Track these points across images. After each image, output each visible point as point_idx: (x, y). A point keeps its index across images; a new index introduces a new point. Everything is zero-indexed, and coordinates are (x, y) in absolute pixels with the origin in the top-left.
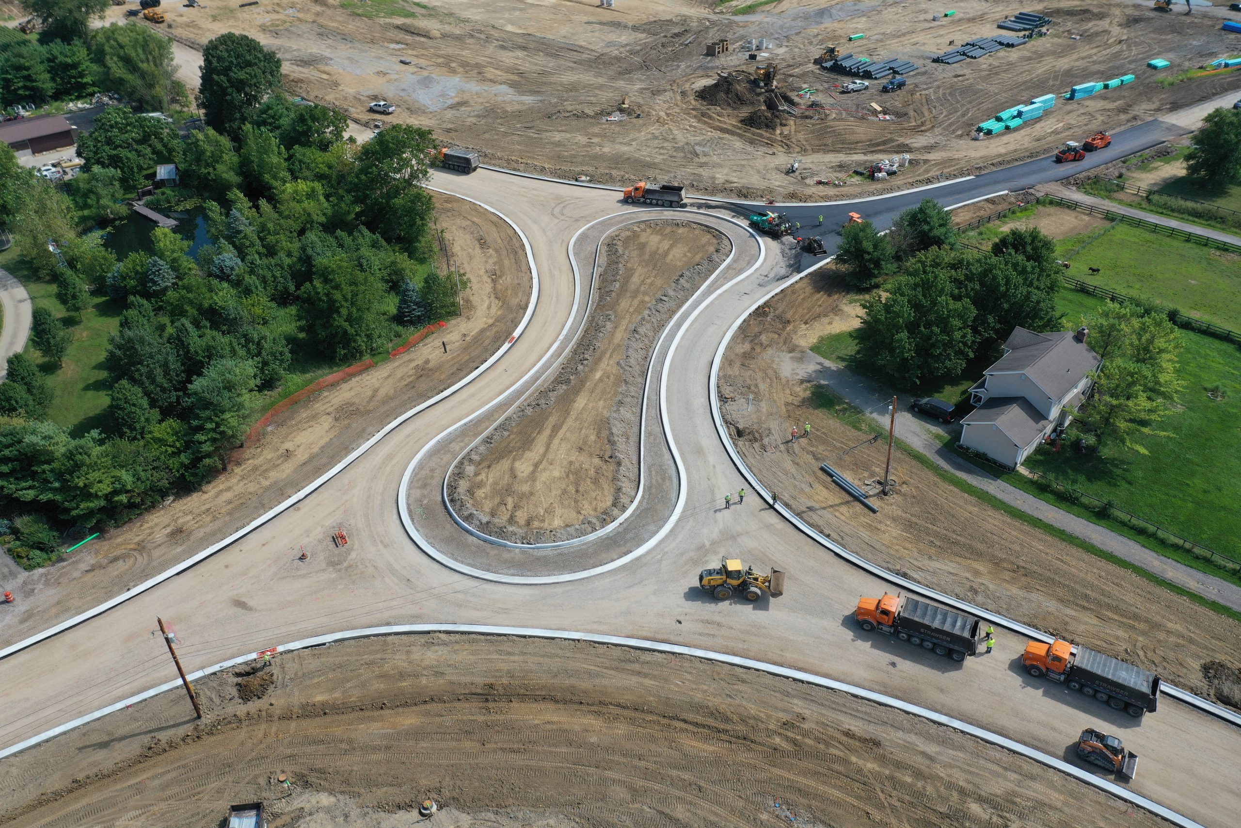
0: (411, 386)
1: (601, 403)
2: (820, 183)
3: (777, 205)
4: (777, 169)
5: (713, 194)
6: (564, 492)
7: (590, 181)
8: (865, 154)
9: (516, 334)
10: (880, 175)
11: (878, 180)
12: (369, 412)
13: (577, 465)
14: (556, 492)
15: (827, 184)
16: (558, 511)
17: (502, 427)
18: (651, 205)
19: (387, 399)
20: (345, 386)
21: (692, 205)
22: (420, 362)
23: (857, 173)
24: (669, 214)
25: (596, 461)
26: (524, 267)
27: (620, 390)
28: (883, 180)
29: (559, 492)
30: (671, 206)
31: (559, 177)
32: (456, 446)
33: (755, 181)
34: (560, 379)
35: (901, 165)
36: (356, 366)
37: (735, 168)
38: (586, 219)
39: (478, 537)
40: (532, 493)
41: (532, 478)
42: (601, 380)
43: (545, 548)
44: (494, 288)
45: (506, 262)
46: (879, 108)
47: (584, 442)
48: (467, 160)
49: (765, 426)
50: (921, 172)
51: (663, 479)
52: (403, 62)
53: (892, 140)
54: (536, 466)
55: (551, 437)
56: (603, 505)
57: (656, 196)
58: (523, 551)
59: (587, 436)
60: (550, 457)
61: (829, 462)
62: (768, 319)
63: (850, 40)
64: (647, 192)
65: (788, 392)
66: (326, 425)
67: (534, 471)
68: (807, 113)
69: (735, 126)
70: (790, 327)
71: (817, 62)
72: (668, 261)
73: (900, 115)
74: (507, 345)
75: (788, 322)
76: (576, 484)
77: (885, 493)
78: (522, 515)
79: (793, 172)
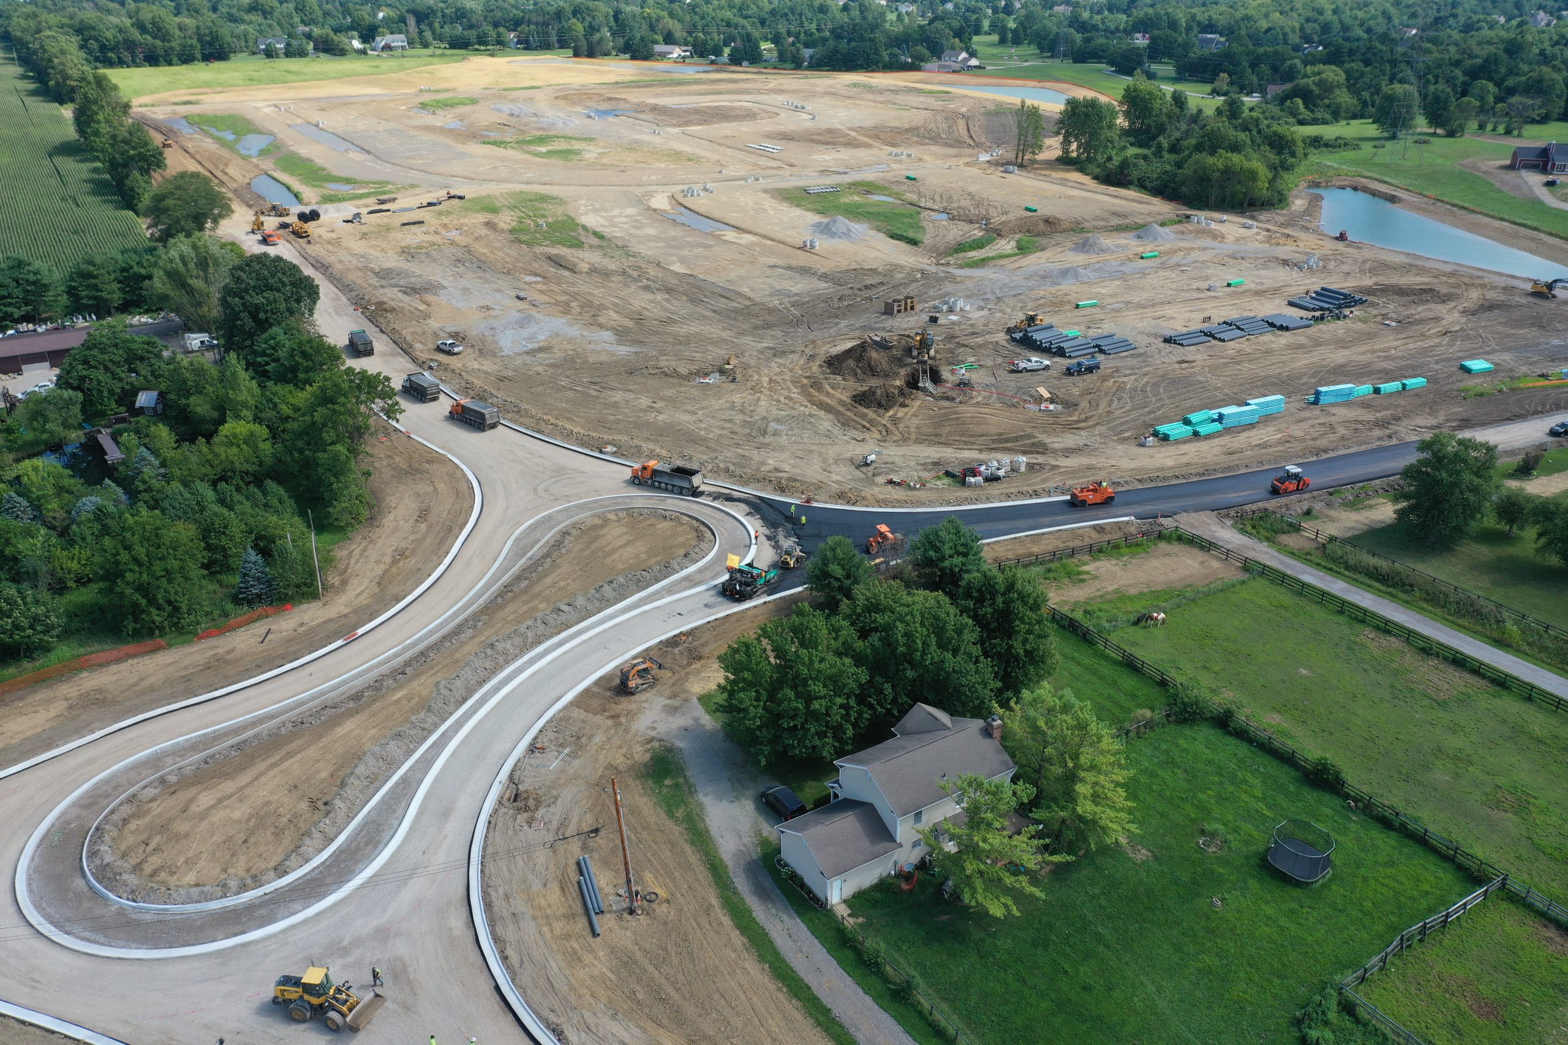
0: (187, 679)
1: (373, 732)
2: (891, 482)
3: (815, 504)
4: (851, 460)
5: (746, 483)
6: (229, 840)
7: (614, 454)
8: (981, 451)
9: (360, 631)
10: (972, 480)
11: (970, 486)
12: (114, 702)
13: (272, 808)
14: (218, 838)
15: (899, 484)
16: (201, 864)
17: (238, 747)
18: (659, 489)
19: (151, 689)
20: (114, 668)
21: (710, 495)
22: (220, 651)
23: (948, 474)
24: (673, 503)
25: (304, 805)
26: (444, 549)
27: (413, 718)
28: (976, 486)
29: (222, 839)
30: (681, 494)
31: (582, 445)
32: (169, 760)
33: (812, 472)
34: (357, 697)
35: (1014, 469)
36: (150, 643)
37: (799, 454)
38: (567, 498)
39: (88, 882)
40: (187, 835)
41: (202, 816)
42: (397, 702)
43: (149, 909)
44: (387, 570)
45: (428, 541)
46: (1046, 395)
47: (308, 779)
48: (482, 416)
49: (554, 792)
50: (1036, 481)
51: (367, 844)
52: (518, 297)
53: (1029, 436)
54: (220, 801)
55: (273, 766)
56: (263, 865)
57: (665, 480)
58: (122, 911)
59: (318, 772)
60: (248, 791)
61: (596, 855)
62: (676, 651)
63: (1077, 306)
64: (655, 473)
65: (624, 751)
66: (53, 713)
67: (213, 806)
68: (950, 394)
69: (841, 402)
70: (697, 665)
71: (1009, 331)
72: (608, 561)
73: (1070, 405)
74: (340, 643)
75: (700, 658)
76: (252, 832)
77: (632, 912)
78: (154, 861)
79: (867, 465)
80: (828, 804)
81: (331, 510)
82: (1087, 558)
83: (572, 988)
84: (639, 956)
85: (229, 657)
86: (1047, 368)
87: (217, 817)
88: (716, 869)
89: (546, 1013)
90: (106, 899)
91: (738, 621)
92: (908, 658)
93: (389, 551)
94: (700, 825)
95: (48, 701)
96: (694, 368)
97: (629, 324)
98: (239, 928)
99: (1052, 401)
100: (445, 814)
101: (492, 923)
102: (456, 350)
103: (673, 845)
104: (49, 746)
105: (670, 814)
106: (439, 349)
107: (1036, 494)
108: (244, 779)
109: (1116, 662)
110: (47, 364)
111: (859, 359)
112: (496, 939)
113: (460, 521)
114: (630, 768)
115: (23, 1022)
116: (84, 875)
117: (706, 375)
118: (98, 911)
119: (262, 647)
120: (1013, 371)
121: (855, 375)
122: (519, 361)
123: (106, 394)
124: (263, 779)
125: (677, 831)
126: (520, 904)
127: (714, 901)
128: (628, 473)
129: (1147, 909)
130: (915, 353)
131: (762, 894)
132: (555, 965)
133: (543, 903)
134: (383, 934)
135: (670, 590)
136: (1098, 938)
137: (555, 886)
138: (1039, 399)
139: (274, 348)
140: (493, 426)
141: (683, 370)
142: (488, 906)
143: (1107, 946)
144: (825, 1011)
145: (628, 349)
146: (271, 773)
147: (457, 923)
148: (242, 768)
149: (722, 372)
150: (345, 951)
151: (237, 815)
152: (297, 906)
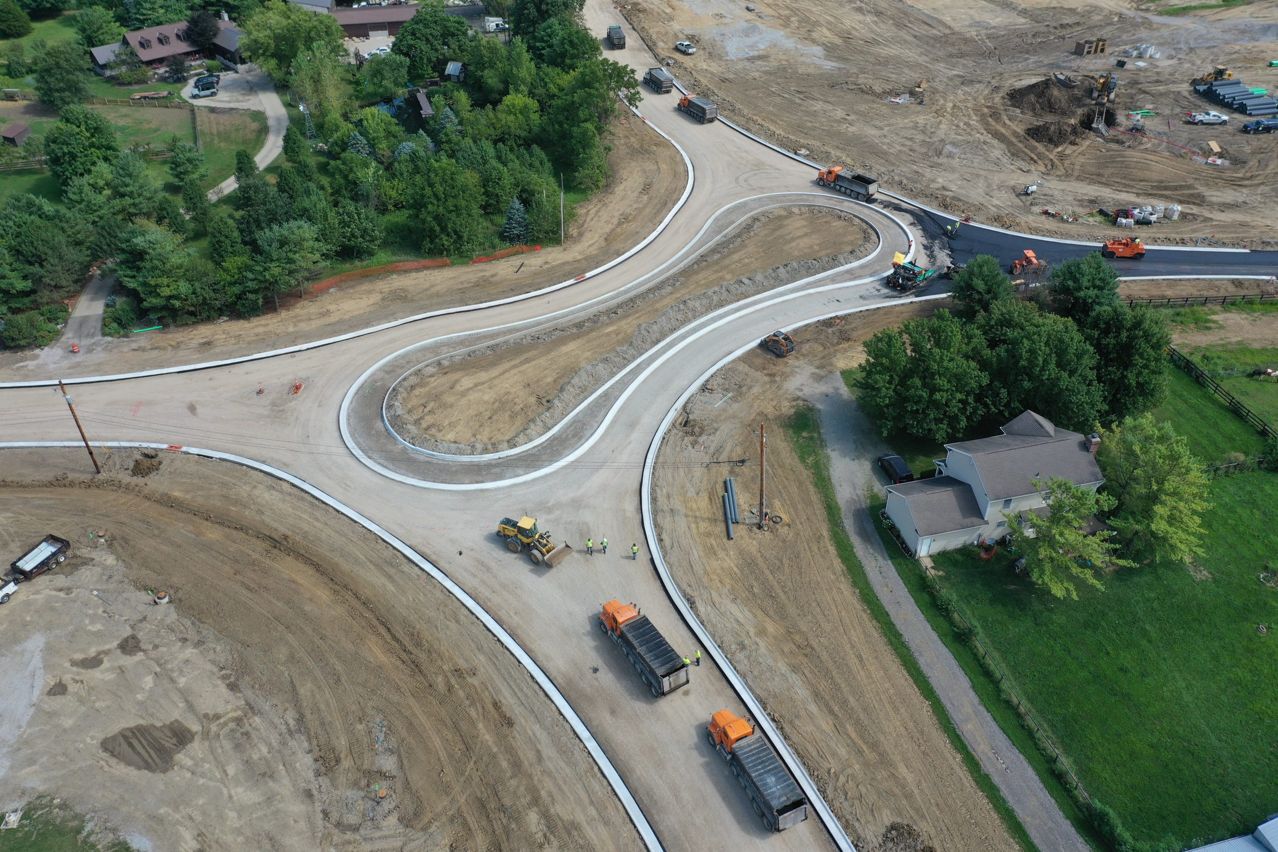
0: (462, 291)
1: (588, 354)
2: (1046, 213)
3: (972, 224)
4: (1013, 189)
5: (915, 197)
6: (479, 414)
7: (806, 156)
8: (1138, 195)
9: (588, 275)
10: (1124, 221)
11: (1120, 226)
12: (412, 301)
13: (511, 397)
14: (472, 412)
15: (1053, 216)
16: (459, 428)
17: (491, 348)
18: (839, 192)
19: (438, 295)
20: (414, 275)
21: (882, 202)
22: (487, 274)
23: (1101, 212)
24: (849, 206)
25: (533, 400)
26: (658, 219)
27: (618, 349)
28: (1126, 226)
29: (475, 413)
30: (857, 198)
31: (781, 146)
32: (445, 349)
33: (975, 194)
34: (579, 325)
35: (1167, 216)
36: (439, 260)
37: (967, 176)
38: (762, 189)
39: (385, 425)
40: (452, 406)
41: (463, 394)
42: (608, 334)
43: (423, 452)
44: (613, 230)
45: (648, 210)
46: (1216, 148)
47: (538, 381)
48: (703, 111)
49: (715, 425)
50: (1186, 229)
51: (573, 436)
52: (748, 9)
53: (1190, 187)
54: (476, 385)
55: (515, 366)
56: (500, 437)
57: (845, 184)
58: (405, 449)
59: (545, 377)
60: (495, 382)
61: (739, 479)
62: (830, 330)
63: (1271, 65)
64: (838, 177)
65: (774, 403)
66: (372, 301)
67: (471, 388)
68: (1121, 137)
69: (1015, 133)
70: (845, 345)
71: (1194, 82)
72: (786, 248)
73: (1238, 162)
74: (572, 281)
75: (848, 340)
76: (495, 412)
77: (760, 527)
78: (429, 420)
79: (1027, 194)
80: (932, 478)
81: (577, 174)
82: (1218, 308)
83: (706, 573)
84: (760, 561)
85: (493, 279)
86: (1224, 123)
87: (473, 396)
88: (831, 509)
89: (684, 586)
90: (395, 439)
91: (886, 314)
92: (1028, 372)
93: (617, 214)
94: (825, 473)
95: (370, 292)
96: (888, 87)
97: (838, 41)
98: (480, 478)
99: (1220, 155)
100: (632, 426)
101: (655, 512)
102: (690, 51)
103: (800, 484)
104: (368, 324)
105: (802, 459)
106: (677, 49)
107: (1183, 242)
108: (494, 372)
109: (1222, 406)
110: (386, 32)
111: (1040, 95)
112: (656, 525)
113: (674, 197)
114: (777, 418)
115: (338, 511)
116: (383, 421)
117: (898, 95)
118: (390, 447)
119: (516, 276)
120: (1188, 123)
121: (1034, 110)
122: (740, 66)
123: (425, 61)
124: (507, 375)
125: (805, 474)
126: (677, 503)
127: (825, 533)
128: (815, 175)
129: (1195, 620)
130: (1095, 94)
131: (864, 534)
132: (696, 553)
133: (695, 506)
134: (577, 504)
135: (833, 280)
136: (1144, 633)
137: (705, 496)
138: (1209, 152)
139: (550, 36)
140: (711, 121)
141: (877, 88)
142: (654, 500)
143: (1150, 642)
144: (898, 635)
145: (834, 64)
146: (513, 372)
147: (630, 507)
148: (493, 364)
149: (912, 94)
150: (549, 510)
151: (486, 397)
152: (520, 471)
